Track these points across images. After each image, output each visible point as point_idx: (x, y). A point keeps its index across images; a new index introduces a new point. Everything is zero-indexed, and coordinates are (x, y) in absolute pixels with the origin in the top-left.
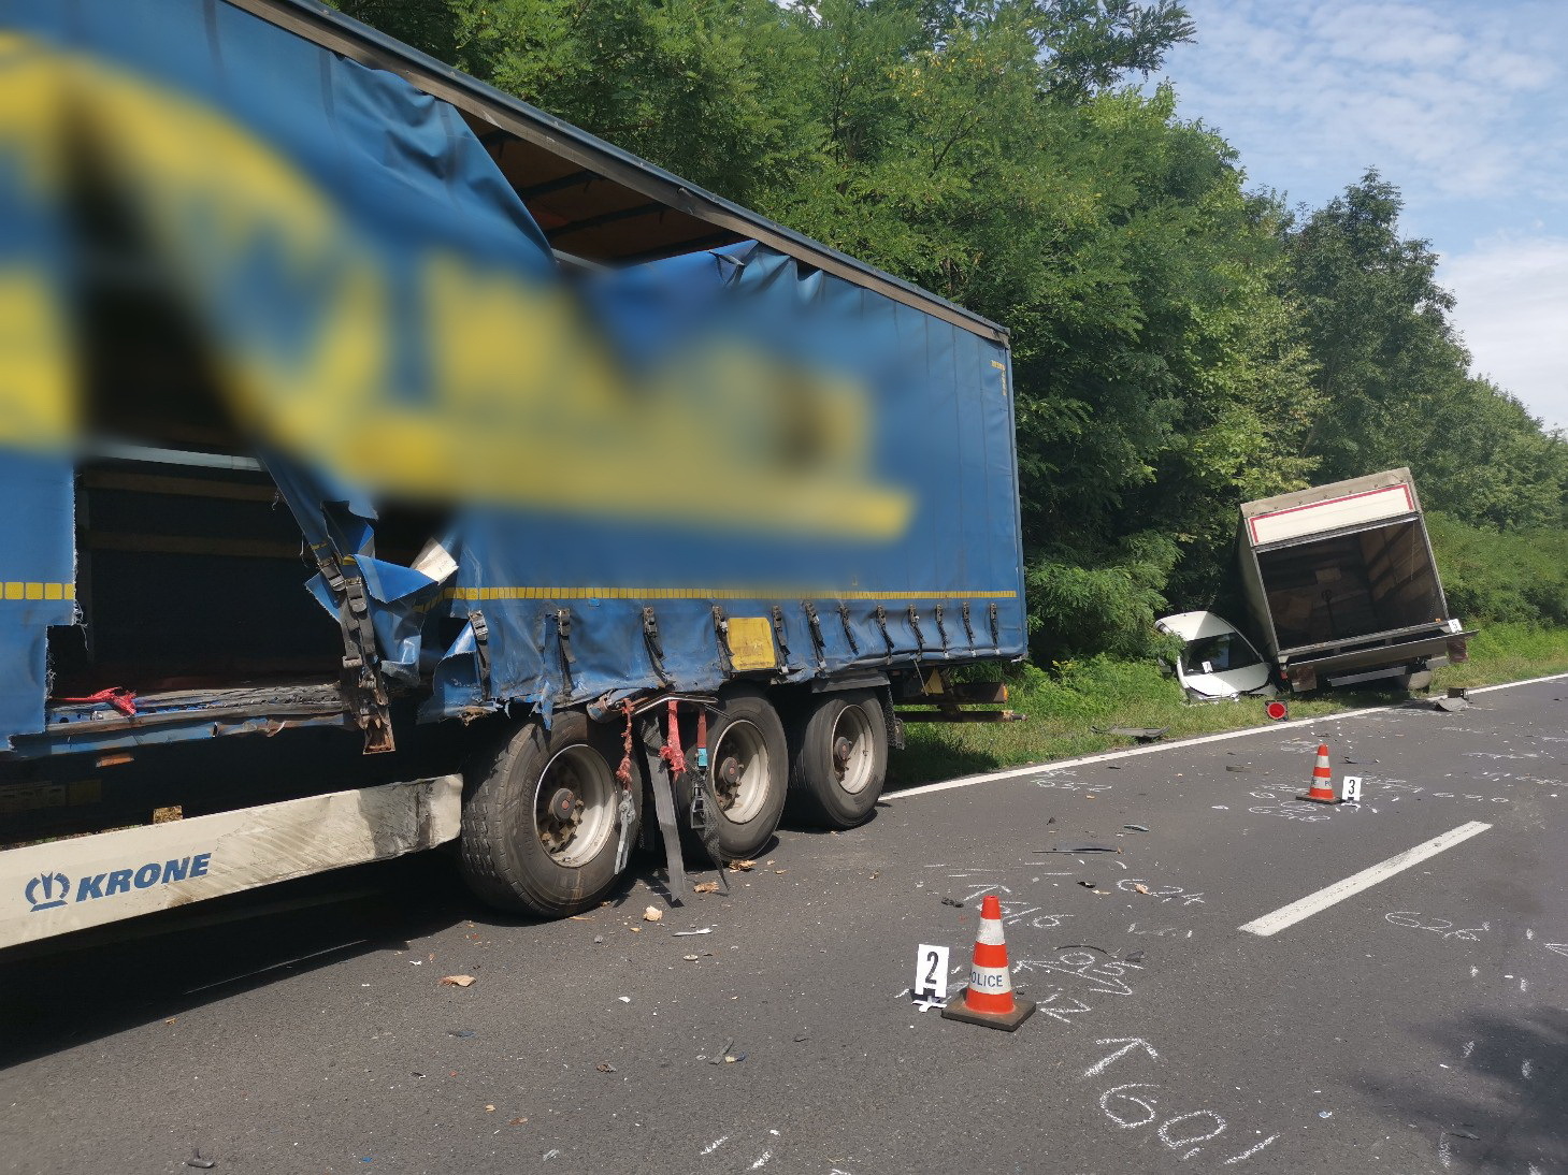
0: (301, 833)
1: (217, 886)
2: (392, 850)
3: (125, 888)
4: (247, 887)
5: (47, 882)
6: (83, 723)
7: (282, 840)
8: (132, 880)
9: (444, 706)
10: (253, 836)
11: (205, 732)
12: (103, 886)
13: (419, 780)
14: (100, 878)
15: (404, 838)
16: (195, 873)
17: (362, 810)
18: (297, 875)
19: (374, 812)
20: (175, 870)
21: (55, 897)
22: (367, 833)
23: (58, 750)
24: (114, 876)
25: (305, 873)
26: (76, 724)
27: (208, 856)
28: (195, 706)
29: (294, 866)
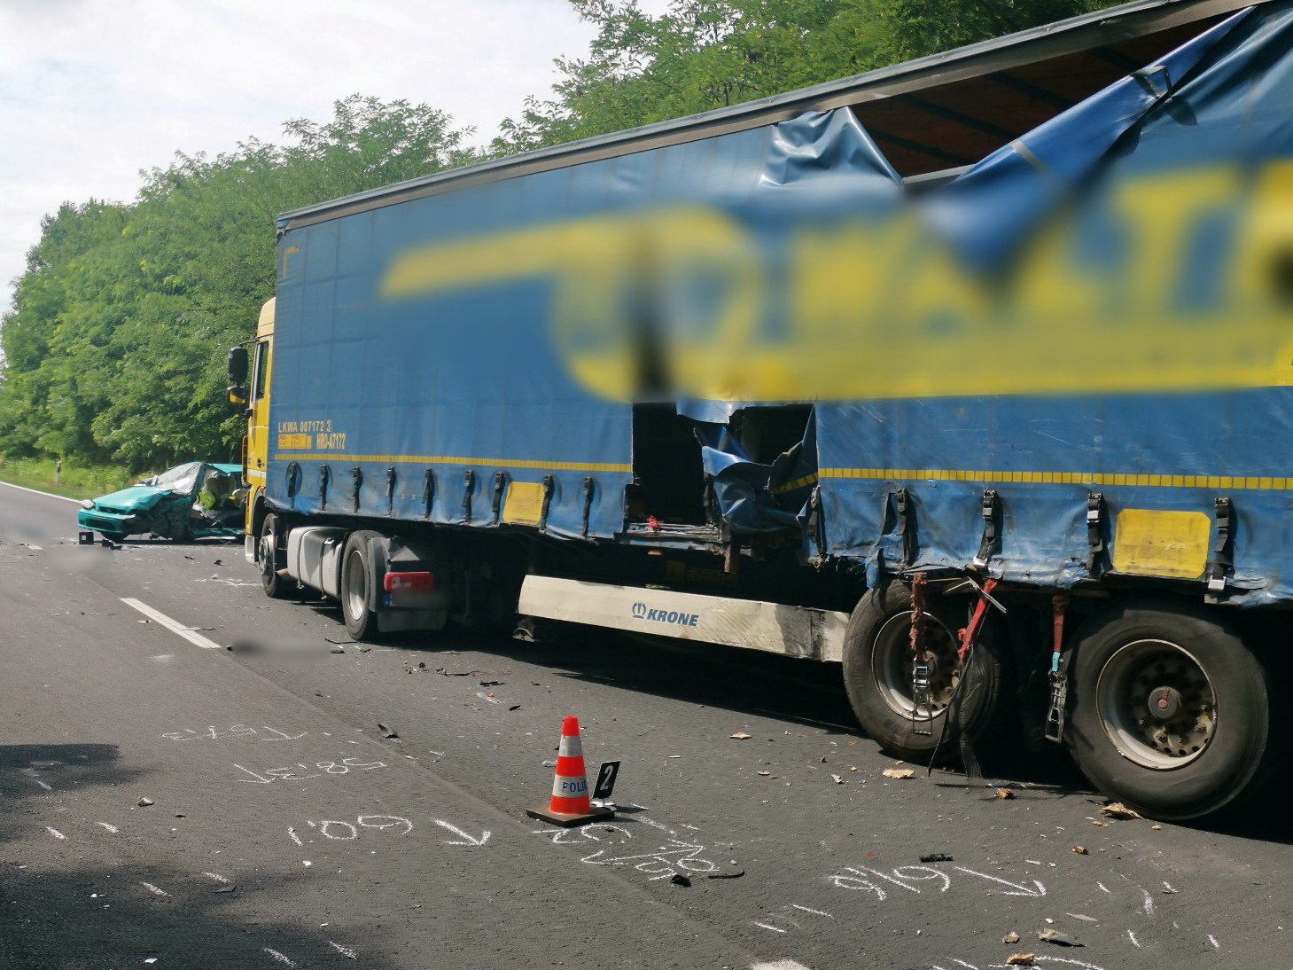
0: (743, 621)
1: (701, 635)
2: (795, 652)
3: (664, 620)
4: (714, 642)
5: (640, 605)
6: (642, 532)
7: (733, 621)
8: (667, 617)
9: (809, 556)
10: (718, 612)
11: (684, 546)
12: (657, 615)
13: (812, 608)
14: (656, 611)
15: (804, 647)
16: (691, 624)
17: (777, 618)
18: (740, 646)
19: (784, 621)
20: (683, 619)
21: (640, 614)
22: (780, 635)
23: (633, 542)
24: (661, 612)
25: (744, 646)
26: (637, 531)
27: (697, 617)
28: (683, 531)
29: (740, 639)
